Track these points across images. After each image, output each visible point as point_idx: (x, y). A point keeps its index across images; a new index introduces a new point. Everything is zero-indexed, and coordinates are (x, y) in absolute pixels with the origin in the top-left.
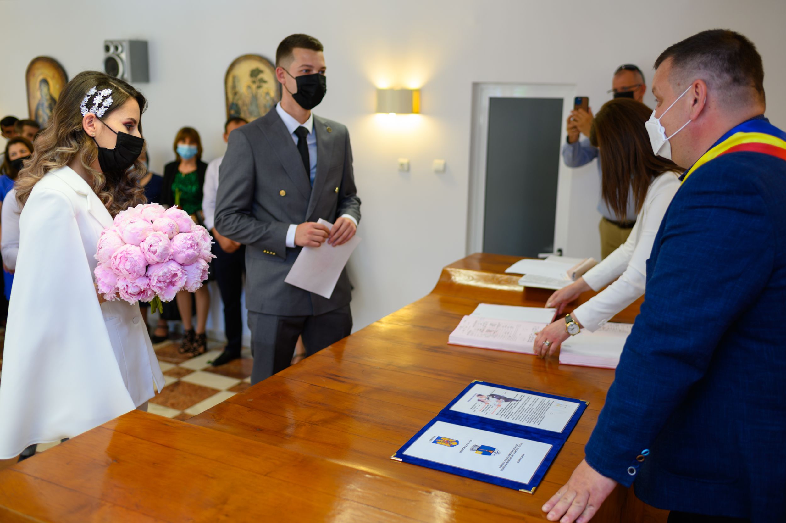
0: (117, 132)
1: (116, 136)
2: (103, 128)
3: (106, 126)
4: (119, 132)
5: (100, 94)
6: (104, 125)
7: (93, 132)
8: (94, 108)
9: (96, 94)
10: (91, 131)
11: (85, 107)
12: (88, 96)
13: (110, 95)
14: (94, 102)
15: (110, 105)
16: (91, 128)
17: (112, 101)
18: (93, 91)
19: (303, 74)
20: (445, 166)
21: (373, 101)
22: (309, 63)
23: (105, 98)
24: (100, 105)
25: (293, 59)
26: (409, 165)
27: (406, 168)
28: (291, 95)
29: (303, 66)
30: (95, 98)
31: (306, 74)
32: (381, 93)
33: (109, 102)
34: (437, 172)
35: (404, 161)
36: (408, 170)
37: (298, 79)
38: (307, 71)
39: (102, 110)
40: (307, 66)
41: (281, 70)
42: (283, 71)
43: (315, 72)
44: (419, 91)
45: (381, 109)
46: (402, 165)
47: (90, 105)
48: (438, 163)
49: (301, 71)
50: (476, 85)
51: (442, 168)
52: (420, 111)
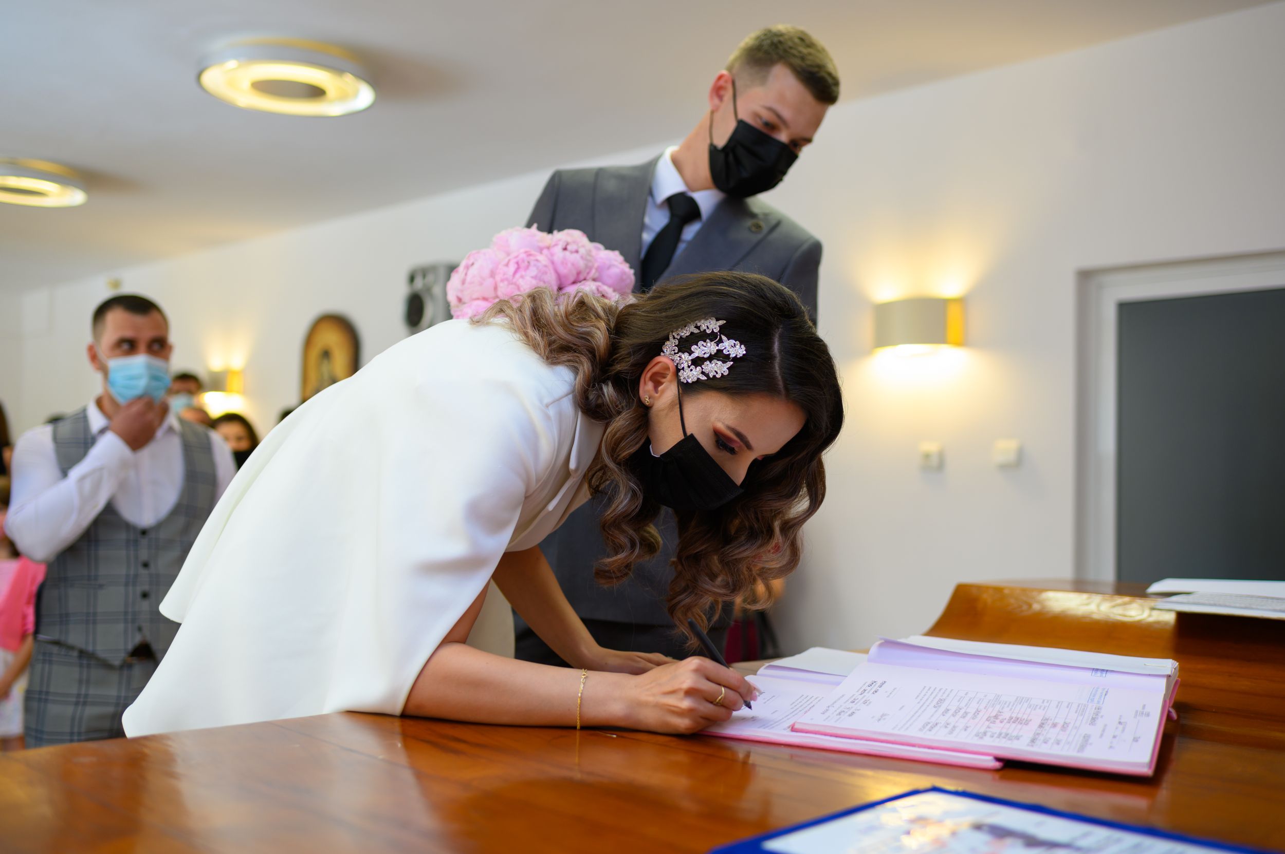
0: (689, 433)
1: (682, 437)
2: (671, 406)
3: (678, 406)
4: (692, 435)
5: (721, 341)
6: (678, 401)
8: (687, 357)
9: (712, 337)
11: (677, 342)
12: (698, 327)
13: (735, 359)
14: (694, 348)
15: (714, 376)
17: (727, 372)
18: (712, 325)
20: (1020, 452)
21: (866, 328)
22: (784, 114)
23: (720, 356)
24: (698, 362)
25: (764, 81)
26: (941, 456)
27: (935, 461)
28: (709, 141)
29: (770, 109)
30: (705, 341)
31: (765, 130)
32: (883, 311)
33: (719, 369)
34: (1001, 466)
35: (931, 447)
36: (941, 467)
37: (742, 126)
38: (767, 125)
39: (694, 373)
43: (783, 136)
44: (961, 301)
45: (883, 339)
46: (927, 456)
47: (685, 345)
48: (1005, 448)
49: (760, 116)
50: (1086, 276)
51: (1011, 457)
52: (963, 343)
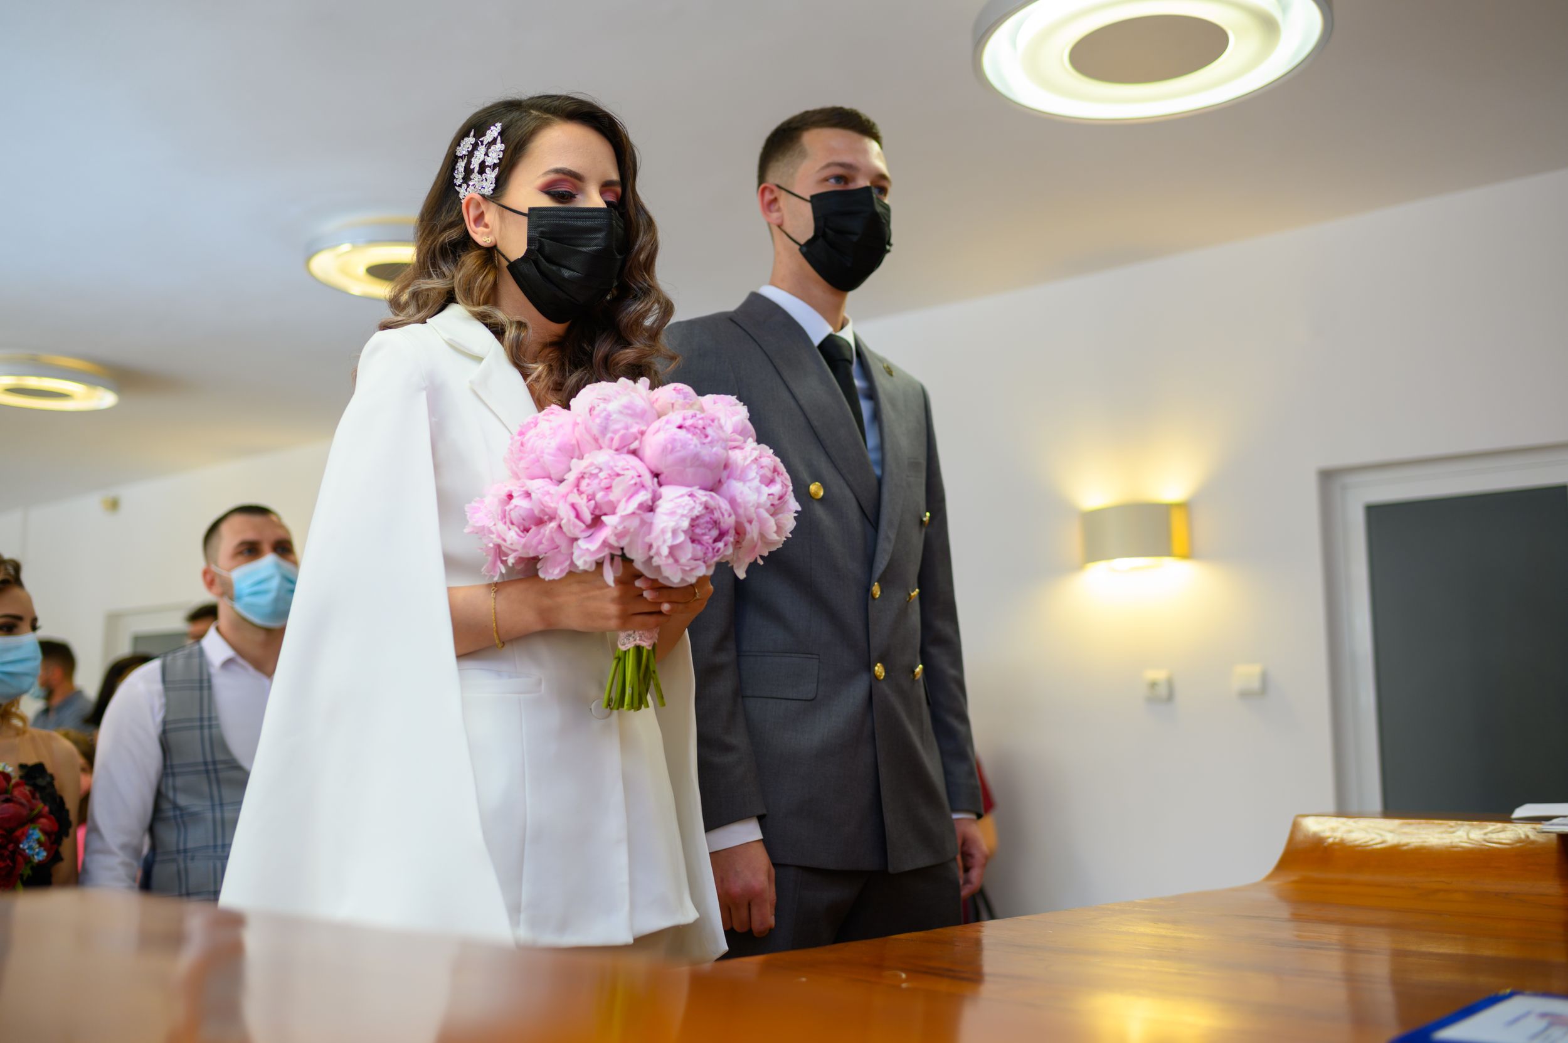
0: (528, 212)
1: (525, 220)
2: (502, 218)
4: (531, 209)
5: (481, 141)
6: (503, 209)
7: (488, 235)
8: (475, 176)
9: (475, 146)
10: (483, 234)
12: (460, 157)
13: (499, 134)
14: (472, 167)
15: (499, 159)
16: (481, 229)
17: (503, 147)
18: (468, 142)
19: (831, 186)
20: (1265, 678)
21: (1073, 540)
22: (847, 159)
23: (491, 145)
24: (484, 168)
25: (803, 154)
26: (1170, 684)
27: (1163, 691)
28: (797, 247)
29: (828, 165)
30: (474, 154)
31: (838, 188)
32: (1093, 521)
33: (497, 153)
34: (1245, 695)
35: (1159, 675)
36: (1170, 697)
37: (817, 201)
38: (840, 178)
39: (491, 175)
40: (842, 165)
41: (772, 191)
42: (777, 191)
43: (862, 182)
44: (1185, 506)
45: (1094, 551)
46: (1153, 685)
48: (1247, 673)
49: (826, 180)
50: (1328, 477)
51: (1256, 684)
52: (1190, 555)
